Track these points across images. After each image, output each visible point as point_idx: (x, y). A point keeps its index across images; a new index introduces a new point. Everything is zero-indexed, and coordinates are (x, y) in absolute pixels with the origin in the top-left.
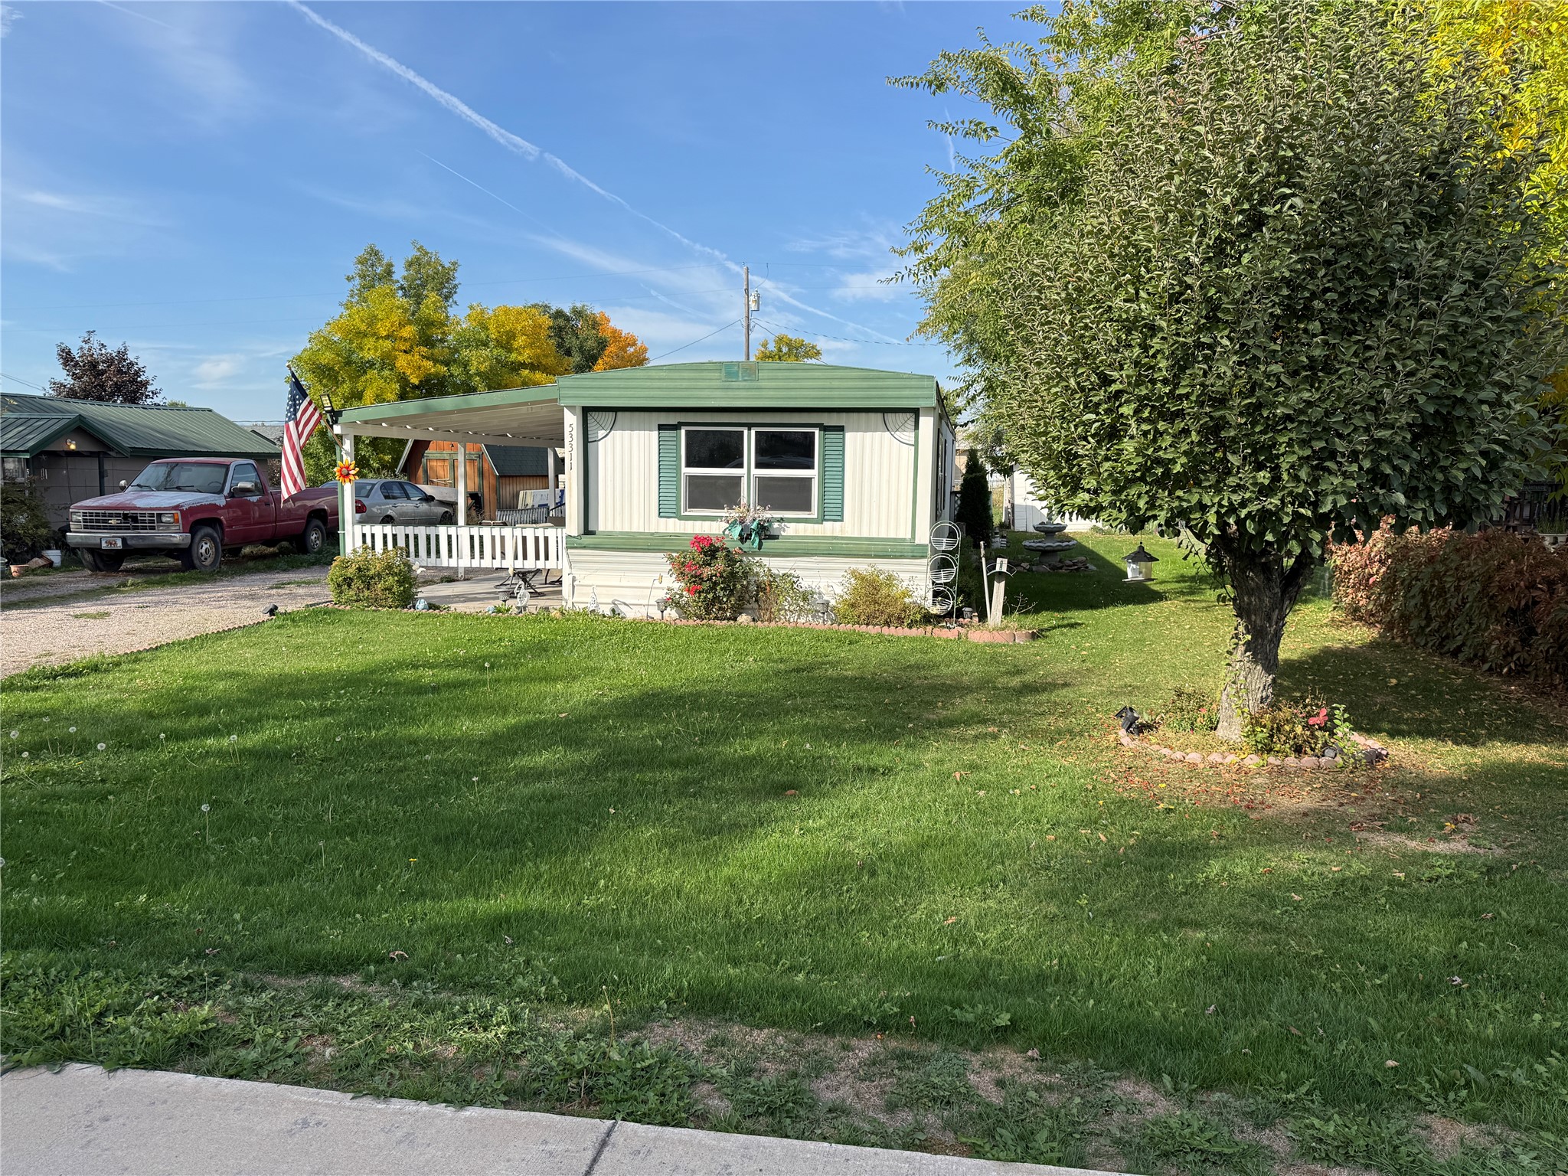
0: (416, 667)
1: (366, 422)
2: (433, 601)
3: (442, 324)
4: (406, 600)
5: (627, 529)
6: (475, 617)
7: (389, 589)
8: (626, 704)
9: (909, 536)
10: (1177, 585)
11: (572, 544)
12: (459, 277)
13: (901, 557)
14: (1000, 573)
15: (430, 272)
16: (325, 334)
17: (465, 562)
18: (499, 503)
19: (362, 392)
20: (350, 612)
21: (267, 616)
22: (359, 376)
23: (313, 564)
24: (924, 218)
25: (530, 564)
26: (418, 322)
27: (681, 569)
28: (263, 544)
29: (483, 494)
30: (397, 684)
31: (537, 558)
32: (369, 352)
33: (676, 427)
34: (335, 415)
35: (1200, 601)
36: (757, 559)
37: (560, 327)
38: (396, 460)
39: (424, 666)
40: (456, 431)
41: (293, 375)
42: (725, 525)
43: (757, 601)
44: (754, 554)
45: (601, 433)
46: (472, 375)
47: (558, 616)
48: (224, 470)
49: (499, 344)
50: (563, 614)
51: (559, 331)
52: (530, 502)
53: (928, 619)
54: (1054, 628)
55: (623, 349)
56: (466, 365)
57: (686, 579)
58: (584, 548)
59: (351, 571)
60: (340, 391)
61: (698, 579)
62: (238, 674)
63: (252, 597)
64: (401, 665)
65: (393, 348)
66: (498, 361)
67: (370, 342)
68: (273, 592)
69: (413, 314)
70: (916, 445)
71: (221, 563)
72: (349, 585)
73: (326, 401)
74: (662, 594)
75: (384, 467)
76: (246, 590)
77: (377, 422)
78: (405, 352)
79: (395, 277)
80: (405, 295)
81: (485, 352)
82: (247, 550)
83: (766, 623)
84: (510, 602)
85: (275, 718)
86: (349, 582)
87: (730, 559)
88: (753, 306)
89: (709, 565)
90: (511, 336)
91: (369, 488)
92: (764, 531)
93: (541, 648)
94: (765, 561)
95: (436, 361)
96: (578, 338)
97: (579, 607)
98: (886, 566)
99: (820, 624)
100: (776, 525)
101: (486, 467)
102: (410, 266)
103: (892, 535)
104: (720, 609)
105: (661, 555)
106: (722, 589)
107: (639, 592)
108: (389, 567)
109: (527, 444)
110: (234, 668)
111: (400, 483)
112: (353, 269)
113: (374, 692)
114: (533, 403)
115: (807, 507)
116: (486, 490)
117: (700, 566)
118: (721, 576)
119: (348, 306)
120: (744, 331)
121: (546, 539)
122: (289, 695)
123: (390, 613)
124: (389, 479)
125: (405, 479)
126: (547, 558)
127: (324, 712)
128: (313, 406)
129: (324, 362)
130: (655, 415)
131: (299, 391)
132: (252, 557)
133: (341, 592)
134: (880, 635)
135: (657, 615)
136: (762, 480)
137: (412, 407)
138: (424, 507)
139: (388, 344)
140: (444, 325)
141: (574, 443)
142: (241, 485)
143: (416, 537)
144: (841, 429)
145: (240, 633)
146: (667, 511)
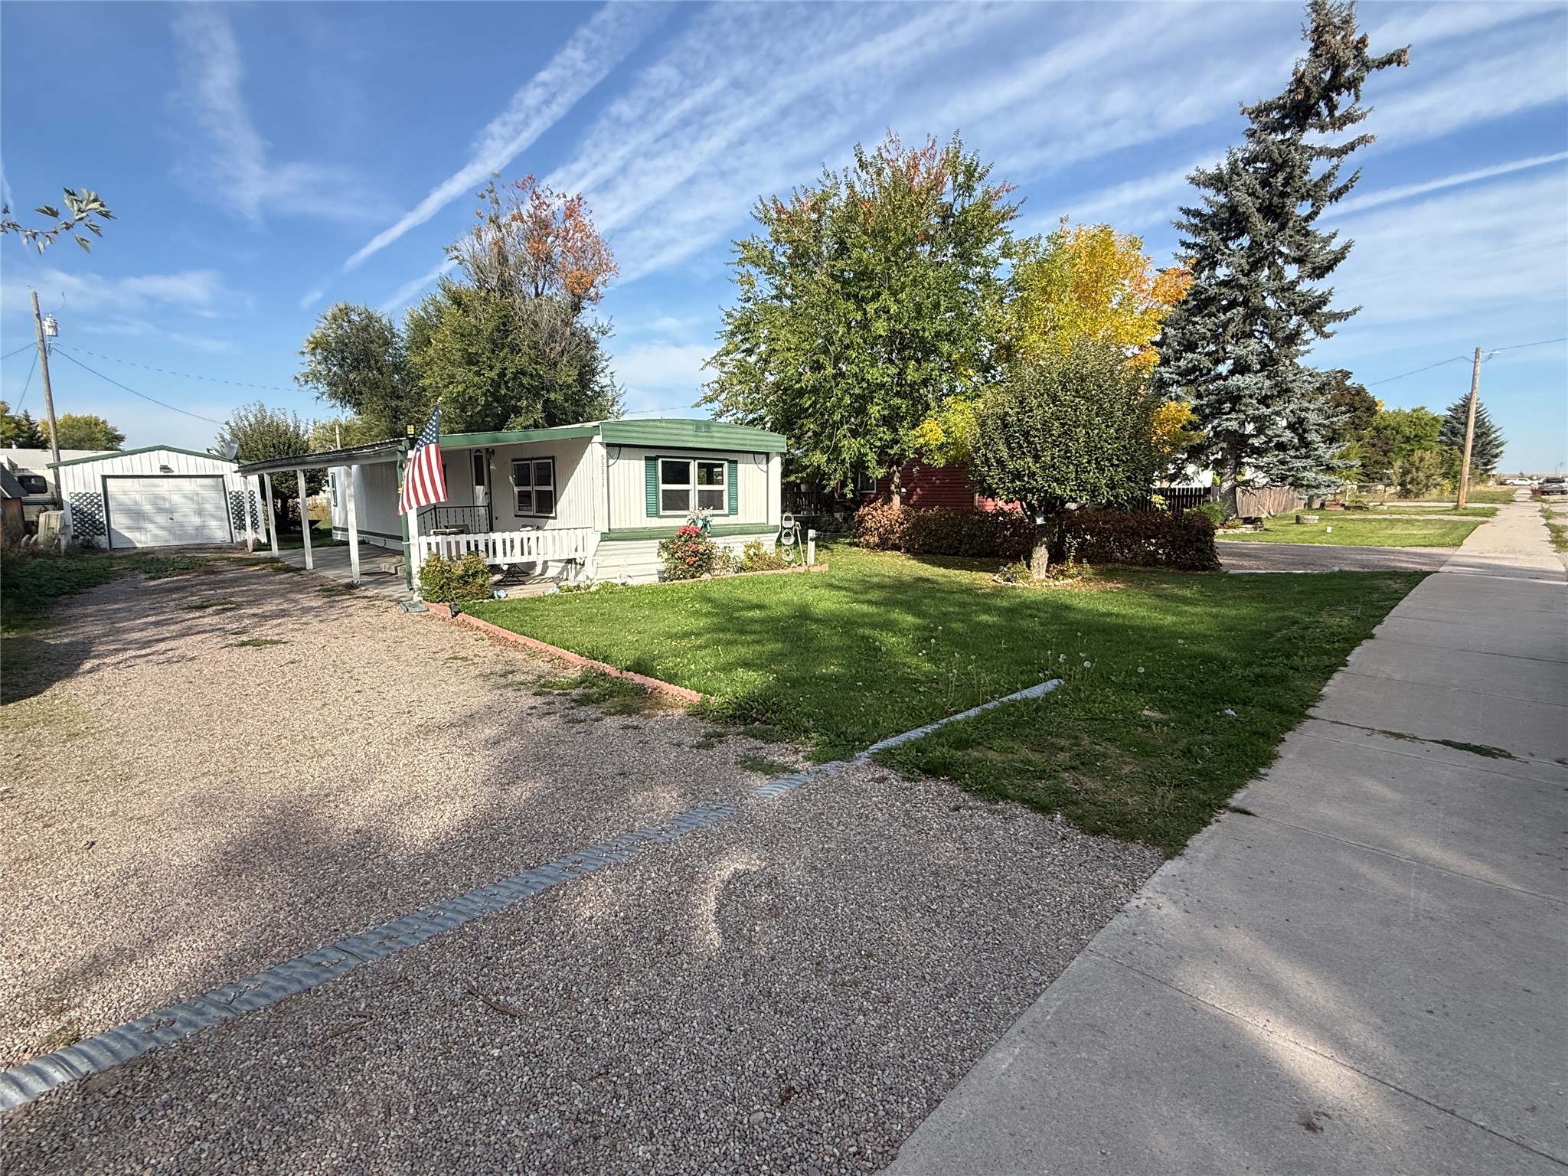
5: (628, 526)
9: (770, 521)
11: (604, 538)
33: (656, 459)
42: (683, 521)
45: (612, 461)
58: (611, 540)
70: (767, 472)
98: (758, 538)
100: (709, 519)
103: (759, 521)
105: (654, 541)
115: (722, 507)
126: (576, 550)
130: (643, 450)
136: (702, 492)
141: (605, 468)
144: (736, 462)
146: (652, 513)
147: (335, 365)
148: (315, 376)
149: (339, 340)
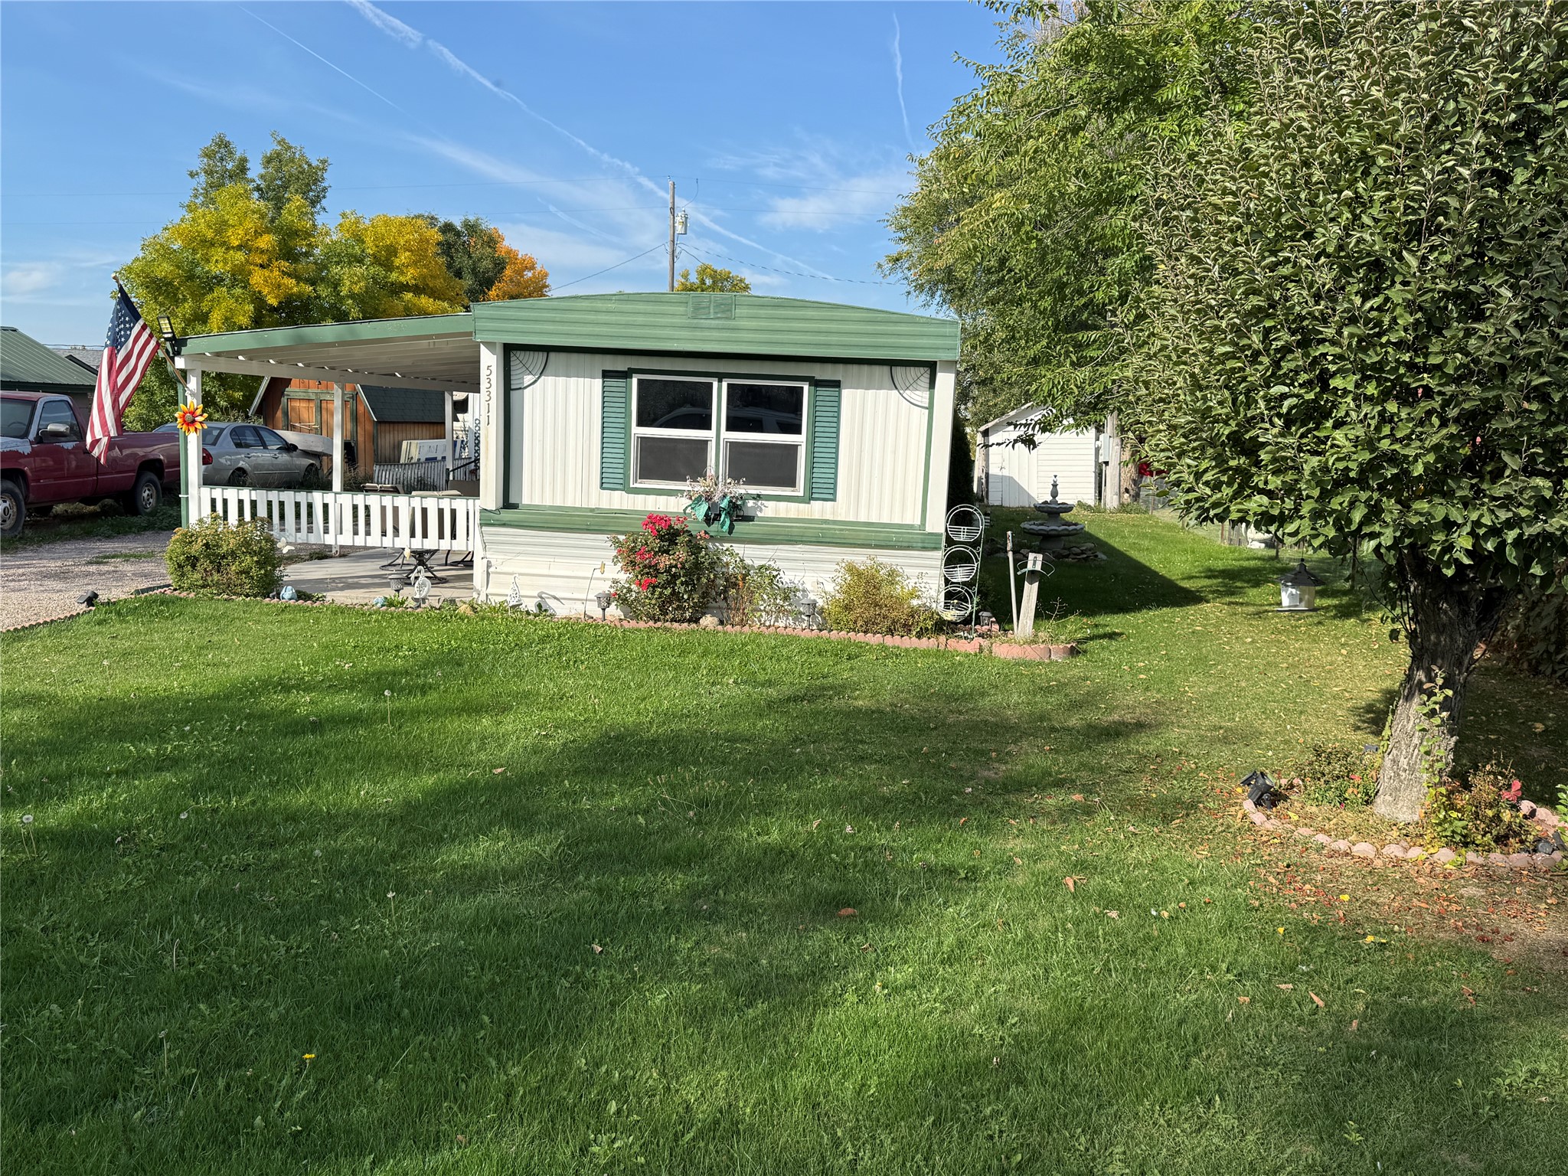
0: (287, 689)
1: (218, 354)
2: (303, 588)
3: (308, 234)
4: (269, 586)
5: (559, 503)
6: (361, 613)
7: (246, 572)
8: (581, 753)
9: (918, 522)
10: (1207, 582)
11: (488, 520)
12: (329, 178)
13: (908, 548)
14: (1033, 572)
15: (294, 171)
16: (162, 241)
17: (346, 539)
18: (376, 455)
19: (207, 313)
20: (196, 600)
21: (84, 607)
22: (204, 294)
23: (145, 529)
24: (950, 120)
25: (431, 543)
26: (277, 230)
27: (631, 556)
28: (81, 502)
29: (356, 443)
30: (263, 716)
31: (441, 536)
32: (218, 264)
33: (626, 375)
34: (178, 344)
35: (1247, 604)
36: (727, 545)
37: (448, 244)
38: (249, 399)
39: (297, 687)
40: (332, 368)
41: (121, 290)
42: (687, 502)
43: (725, 599)
44: (722, 540)
45: (528, 379)
46: (343, 298)
47: (469, 612)
48: (29, 408)
49: (377, 260)
50: (474, 609)
51: (447, 248)
52: (415, 455)
53: (942, 627)
54: (1092, 638)
55: (520, 273)
56: (336, 285)
57: (638, 569)
58: (504, 525)
59: (197, 548)
60: (179, 311)
61: (652, 570)
62: (41, 698)
63: (62, 576)
64: (267, 685)
65: (247, 261)
66: (375, 282)
67: (218, 253)
68: (93, 568)
69: (272, 221)
70: (930, 408)
71: (26, 525)
72: (194, 566)
73: (165, 324)
74: (606, 587)
75: (233, 405)
76: (53, 565)
77: (232, 355)
78: (262, 266)
79: (250, 175)
80: (261, 197)
81: (359, 270)
82: (59, 508)
83: (738, 628)
84: (406, 592)
85: (93, 774)
86: (193, 561)
87: (695, 548)
88: (679, 229)
89: (667, 552)
90: (392, 251)
91: (215, 433)
92: (737, 512)
93: (453, 660)
94: (738, 548)
95: (299, 279)
96: (470, 257)
97: (495, 600)
98: (888, 559)
99: (804, 630)
100: (750, 503)
101: (361, 409)
102: (269, 162)
103: (897, 520)
104: (679, 608)
105: (604, 537)
106: (682, 583)
107: (573, 583)
108: (247, 543)
109: (419, 385)
110: (34, 686)
111: (254, 428)
112: (198, 163)
113: (232, 729)
114: (439, 336)
115: (791, 482)
116: (361, 439)
117: (656, 553)
118: (683, 568)
119: (190, 208)
120: (668, 257)
121: (453, 512)
122: (113, 733)
123: (247, 605)
124: (240, 423)
125: (259, 422)
126: (454, 536)
127: (163, 763)
128: (148, 331)
129: (160, 274)
130: (598, 357)
131: (127, 308)
132: (68, 518)
133: (183, 575)
134: (884, 648)
135: (597, 613)
136: (734, 446)
137: (279, 336)
138: (284, 457)
139: (240, 256)
140: (310, 235)
141: (493, 390)
142: (51, 427)
143: (282, 504)
144: (836, 384)
145: (45, 631)
146: (612, 481)
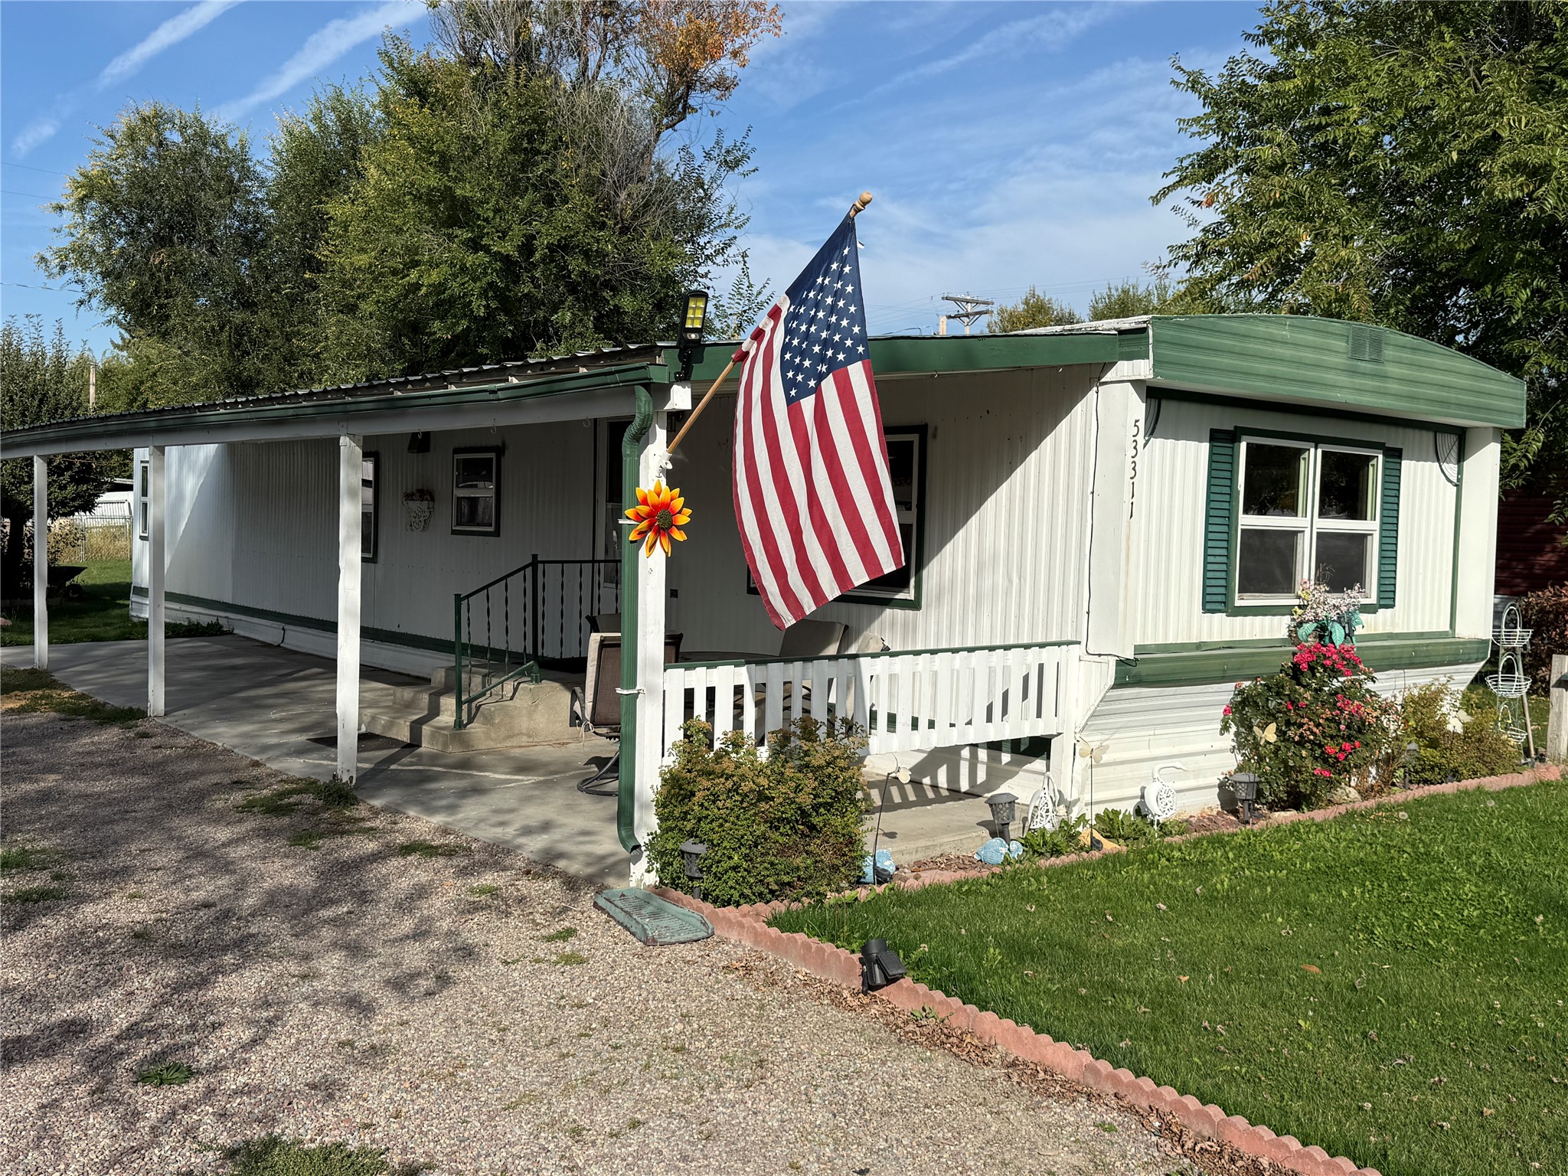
9: (1448, 628)
25: (1012, 730)
33: (1234, 437)
70: (1459, 485)
115: (1362, 584)
121: (1041, 670)
126: (1039, 712)
130: (1207, 410)
144: (1398, 454)
146: (1216, 601)
147: (120, 235)
148: (80, 255)
149: (138, 181)
